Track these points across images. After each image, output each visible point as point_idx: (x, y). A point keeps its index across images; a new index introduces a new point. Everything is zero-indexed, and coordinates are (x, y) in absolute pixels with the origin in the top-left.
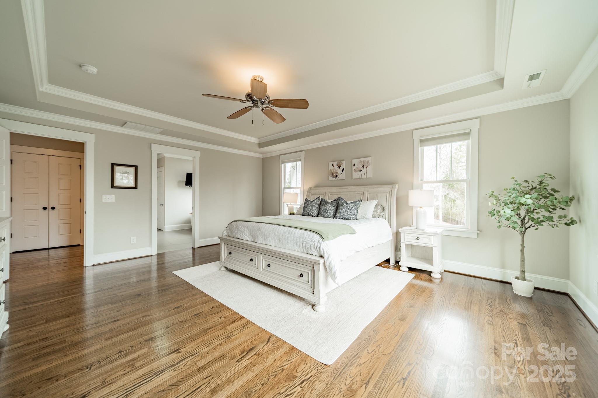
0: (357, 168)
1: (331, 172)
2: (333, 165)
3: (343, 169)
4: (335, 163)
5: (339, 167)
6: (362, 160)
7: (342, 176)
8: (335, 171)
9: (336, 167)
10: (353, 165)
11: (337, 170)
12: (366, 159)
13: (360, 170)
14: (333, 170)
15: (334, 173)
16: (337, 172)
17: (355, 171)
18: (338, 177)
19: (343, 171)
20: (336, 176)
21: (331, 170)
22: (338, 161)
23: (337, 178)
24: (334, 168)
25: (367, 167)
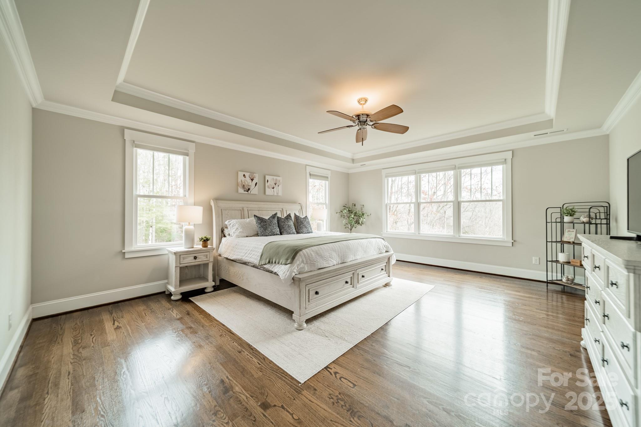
0: (270, 184)
1: (242, 184)
2: (244, 175)
3: (257, 183)
4: (247, 175)
5: (252, 180)
6: (275, 178)
7: (254, 191)
8: (246, 183)
9: (248, 179)
10: (266, 181)
11: (249, 182)
12: (278, 178)
13: (273, 187)
14: (245, 182)
15: (245, 185)
16: (250, 185)
17: (269, 187)
18: (251, 190)
19: (256, 185)
20: (248, 189)
21: (241, 181)
22: (251, 173)
23: (249, 191)
24: (246, 180)
25: (278, 186)
